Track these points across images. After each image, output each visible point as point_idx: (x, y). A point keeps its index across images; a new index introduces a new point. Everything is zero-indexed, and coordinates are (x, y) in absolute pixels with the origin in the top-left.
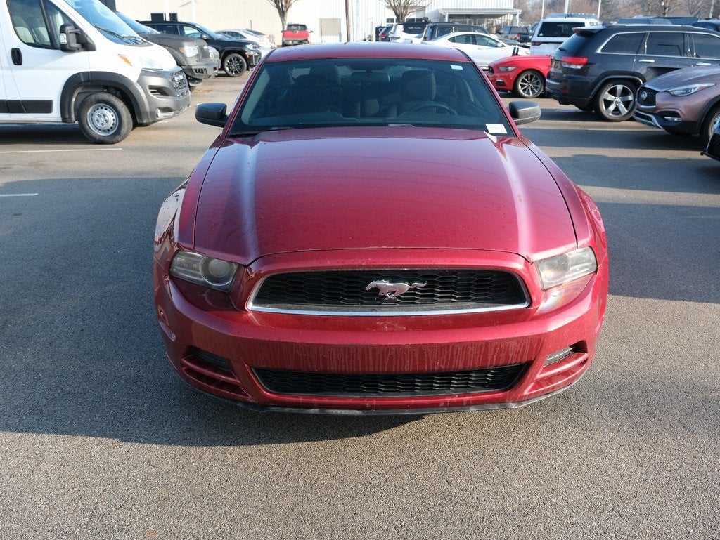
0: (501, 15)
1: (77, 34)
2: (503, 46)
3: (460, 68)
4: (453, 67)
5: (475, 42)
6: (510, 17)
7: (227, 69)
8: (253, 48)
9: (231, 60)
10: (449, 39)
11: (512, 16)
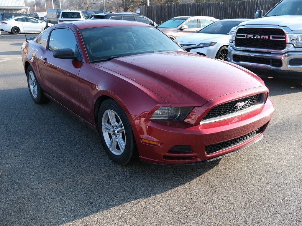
0: (20, 9)
2: (41, 23)
5: (27, 21)
6: (25, 10)
10: (15, 20)
11: (25, 9)
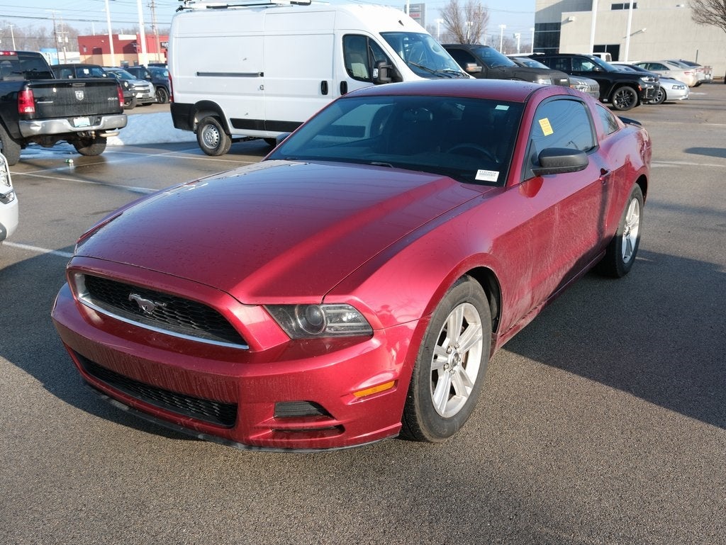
1: (388, 69)
3: (506, 108)
4: (499, 107)
7: (616, 102)
8: (649, 80)
9: (621, 93)
